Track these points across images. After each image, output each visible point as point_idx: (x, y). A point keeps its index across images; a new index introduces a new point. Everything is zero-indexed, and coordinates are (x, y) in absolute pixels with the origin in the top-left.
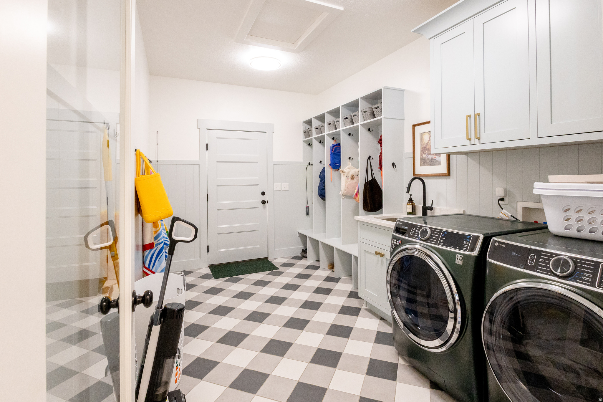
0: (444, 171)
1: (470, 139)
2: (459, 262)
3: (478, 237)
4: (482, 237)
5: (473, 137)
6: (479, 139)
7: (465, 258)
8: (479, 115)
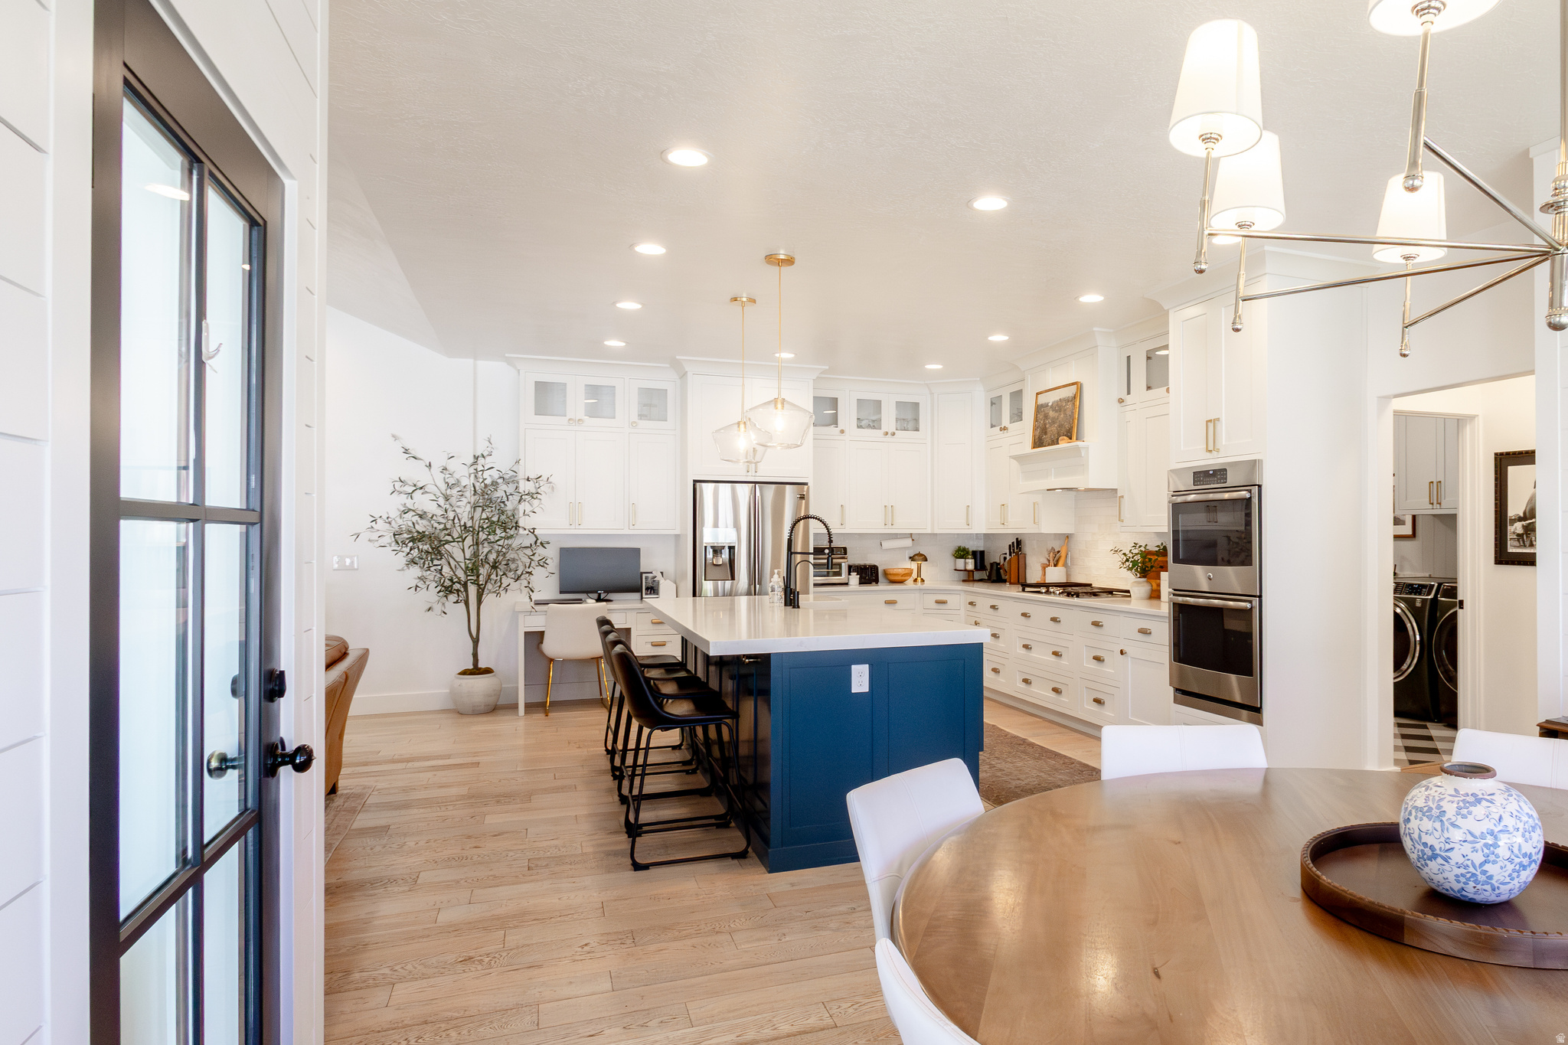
0: (1410, 532)
1: (1432, 504)
2: (1418, 604)
3: (1434, 585)
4: (1436, 585)
5: (1435, 502)
6: (1440, 504)
7: (1424, 601)
8: (1440, 482)
